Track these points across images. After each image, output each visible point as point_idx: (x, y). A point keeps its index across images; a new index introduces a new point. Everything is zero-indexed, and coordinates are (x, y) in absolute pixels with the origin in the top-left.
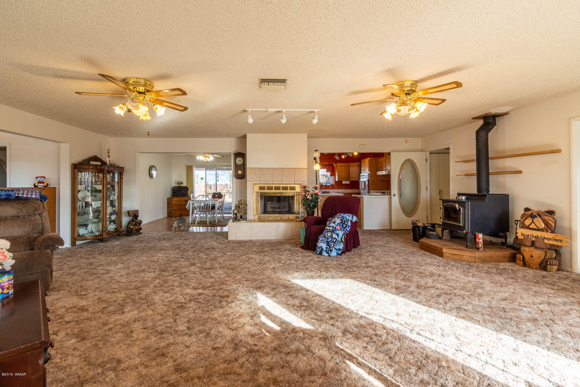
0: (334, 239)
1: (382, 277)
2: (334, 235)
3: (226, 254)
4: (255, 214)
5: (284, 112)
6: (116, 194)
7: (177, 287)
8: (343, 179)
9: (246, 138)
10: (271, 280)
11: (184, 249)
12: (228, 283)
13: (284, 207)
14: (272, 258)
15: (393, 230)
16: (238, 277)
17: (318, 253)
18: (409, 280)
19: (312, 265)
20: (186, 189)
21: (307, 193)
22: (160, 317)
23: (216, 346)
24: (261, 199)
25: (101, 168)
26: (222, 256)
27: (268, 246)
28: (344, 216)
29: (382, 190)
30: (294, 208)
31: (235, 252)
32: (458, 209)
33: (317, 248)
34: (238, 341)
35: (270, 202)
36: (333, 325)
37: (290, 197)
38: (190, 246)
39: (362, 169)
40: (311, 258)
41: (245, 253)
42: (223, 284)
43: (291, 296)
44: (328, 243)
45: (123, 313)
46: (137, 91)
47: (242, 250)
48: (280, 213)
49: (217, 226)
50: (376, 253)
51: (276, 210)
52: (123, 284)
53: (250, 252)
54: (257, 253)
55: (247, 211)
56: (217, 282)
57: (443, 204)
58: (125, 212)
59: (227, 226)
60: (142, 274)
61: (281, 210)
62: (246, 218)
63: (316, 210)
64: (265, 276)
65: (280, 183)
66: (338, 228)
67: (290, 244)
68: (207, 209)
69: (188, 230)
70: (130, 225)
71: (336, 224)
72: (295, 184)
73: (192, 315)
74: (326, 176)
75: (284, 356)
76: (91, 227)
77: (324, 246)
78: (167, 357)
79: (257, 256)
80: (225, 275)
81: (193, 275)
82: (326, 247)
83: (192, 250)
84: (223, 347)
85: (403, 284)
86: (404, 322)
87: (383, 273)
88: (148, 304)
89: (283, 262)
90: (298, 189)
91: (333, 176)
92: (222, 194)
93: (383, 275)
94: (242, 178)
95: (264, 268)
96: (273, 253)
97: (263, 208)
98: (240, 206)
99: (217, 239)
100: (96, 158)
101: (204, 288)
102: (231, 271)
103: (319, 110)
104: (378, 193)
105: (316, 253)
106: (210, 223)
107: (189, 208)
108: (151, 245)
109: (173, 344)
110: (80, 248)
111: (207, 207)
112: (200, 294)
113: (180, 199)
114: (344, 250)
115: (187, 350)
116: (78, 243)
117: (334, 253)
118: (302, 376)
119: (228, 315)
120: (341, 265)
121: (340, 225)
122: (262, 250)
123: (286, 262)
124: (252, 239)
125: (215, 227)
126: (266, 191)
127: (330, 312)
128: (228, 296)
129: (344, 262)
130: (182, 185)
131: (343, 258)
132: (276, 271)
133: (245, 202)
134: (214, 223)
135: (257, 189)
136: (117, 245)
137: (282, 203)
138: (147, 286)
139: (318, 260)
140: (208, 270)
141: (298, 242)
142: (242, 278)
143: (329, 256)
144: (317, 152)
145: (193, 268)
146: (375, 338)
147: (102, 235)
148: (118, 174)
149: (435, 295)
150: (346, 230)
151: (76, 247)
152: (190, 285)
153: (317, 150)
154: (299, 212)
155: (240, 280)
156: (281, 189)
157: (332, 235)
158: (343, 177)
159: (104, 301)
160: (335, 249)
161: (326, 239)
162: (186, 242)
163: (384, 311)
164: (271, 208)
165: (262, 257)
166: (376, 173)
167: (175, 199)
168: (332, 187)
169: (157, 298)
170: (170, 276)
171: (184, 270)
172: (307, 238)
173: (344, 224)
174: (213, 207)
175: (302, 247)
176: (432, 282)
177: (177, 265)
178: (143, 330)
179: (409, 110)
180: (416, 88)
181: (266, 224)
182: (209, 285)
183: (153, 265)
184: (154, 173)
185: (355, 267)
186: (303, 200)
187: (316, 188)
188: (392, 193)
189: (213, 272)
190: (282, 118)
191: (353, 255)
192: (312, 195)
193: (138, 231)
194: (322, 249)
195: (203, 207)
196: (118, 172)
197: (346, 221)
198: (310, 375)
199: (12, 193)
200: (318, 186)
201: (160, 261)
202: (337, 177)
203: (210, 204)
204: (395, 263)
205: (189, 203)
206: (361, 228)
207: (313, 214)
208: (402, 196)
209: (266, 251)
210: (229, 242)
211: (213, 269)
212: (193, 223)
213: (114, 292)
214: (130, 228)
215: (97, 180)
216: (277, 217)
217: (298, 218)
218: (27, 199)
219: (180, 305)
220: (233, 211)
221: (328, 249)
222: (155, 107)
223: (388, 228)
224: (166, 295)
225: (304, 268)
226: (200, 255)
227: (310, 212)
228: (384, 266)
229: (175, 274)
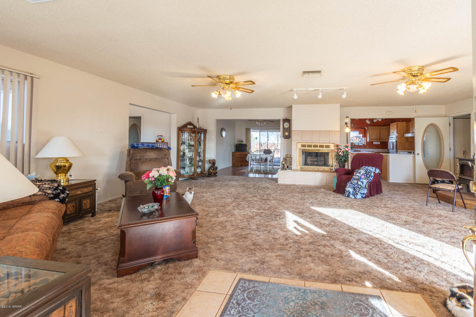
0: (359, 185)
1: (396, 214)
2: (359, 182)
3: (277, 192)
4: (298, 165)
5: (320, 90)
6: (202, 149)
7: (247, 208)
8: (374, 140)
9: (292, 107)
10: (309, 209)
11: (248, 187)
12: (279, 208)
13: (321, 161)
14: (311, 197)
15: (417, 184)
16: (286, 206)
17: (346, 195)
18: (418, 218)
19: (340, 203)
20: (245, 145)
21: (340, 150)
22: (240, 221)
23: (274, 237)
24: (303, 154)
25: (194, 130)
26: (274, 193)
27: (308, 189)
28: (368, 168)
29: (409, 150)
30: (328, 162)
31: (284, 191)
32: (471, 166)
33: (346, 192)
34: (288, 237)
35: (309, 156)
36: (350, 236)
37: (326, 153)
38: (251, 186)
39: (391, 132)
40: (340, 199)
41: (291, 192)
42: (277, 209)
43: (323, 219)
44: (354, 188)
45: (218, 217)
46: (225, 83)
47: (289, 190)
48: (317, 165)
49: (268, 174)
50: (396, 199)
51: (314, 163)
52: (214, 204)
53: (294, 192)
54: (299, 193)
55: (292, 162)
56: (272, 207)
57: (459, 162)
58: (207, 161)
59: (277, 174)
60: (224, 200)
61: (319, 163)
62: (291, 168)
63: (346, 164)
64: (305, 207)
65: (318, 142)
66: (363, 177)
67: (325, 188)
68: (261, 161)
69: (248, 176)
70: (210, 170)
71: (361, 174)
72: (329, 143)
73: (258, 222)
74: (359, 138)
75: (316, 246)
76: (187, 169)
77: (351, 190)
78: (247, 239)
79: (299, 195)
80: (277, 204)
81: (256, 202)
82: (353, 191)
83: (253, 188)
84: (279, 239)
85: (411, 220)
86: (404, 240)
87: (398, 212)
88: (231, 215)
89: (319, 199)
90: (332, 147)
91: (365, 137)
92: (271, 150)
93: (397, 213)
94: (288, 138)
95: (305, 202)
96: (312, 194)
97: (304, 161)
98: (287, 159)
99: (270, 182)
100: (190, 124)
101: (264, 210)
102: (281, 202)
103: (347, 88)
104: (405, 152)
105: (345, 196)
106: (264, 171)
107: (249, 160)
108: (225, 183)
109: (250, 234)
110: (182, 182)
111: (261, 159)
112: (262, 213)
113: (241, 153)
114: (368, 195)
115: (258, 237)
116: (180, 179)
117: (359, 196)
118: (327, 256)
119: (281, 225)
120: (364, 204)
121: (364, 175)
122: (303, 191)
123: (321, 199)
124: (295, 184)
125: (267, 175)
126: (307, 148)
127: (350, 229)
128: (280, 215)
129: (367, 203)
130: (243, 143)
131: (366, 201)
132: (313, 204)
133: (291, 156)
134: (266, 172)
135: (299, 146)
136: (204, 182)
137: (319, 158)
138: (229, 206)
139: (346, 200)
140: (265, 201)
141: (331, 188)
142: (289, 207)
143: (355, 198)
144: (347, 118)
145: (255, 199)
146: (379, 245)
147: (194, 175)
148: (204, 134)
149: (436, 228)
150: (370, 179)
151: (179, 182)
152: (255, 207)
153: (348, 117)
154: (333, 165)
155: (287, 207)
156: (318, 147)
157: (358, 182)
158: (374, 138)
159: (206, 211)
160: (360, 193)
161: (353, 185)
162: (248, 183)
163: (391, 233)
164: (311, 161)
165: (303, 196)
166: (404, 135)
167: (238, 153)
168: (364, 147)
169: (236, 212)
170: (241, 202)
171: (250, 199)
172: (338, 185)
173: (368, 174)
174: (266, 160)
175: (334, 191)
176: (438, 221)
177: (245, 196)
178: (231, 226)
179: (417, 88)
180: (423, 71)
181: (306, 173)
182: (267, 208)
183: (229, 195)
184: (224, 134)
185: (375, 206)
186: (336, 155)
187: (347, 147)
188: (416, 153)
189: (269, 202)
190: (319, 94)
191: (375, 199)
192: (343, 152)
193: (215, 174)
194: (350, 193)
195: (258, 159)
196: (203, 133)
197: (370, 172)
198: (332, 256)
199: (154, 145)
200: (349, 145)
201: (233, 193)
202: (368, 138)
203: (264, 157)
204: (410, 206)
205: (249, 156)
206: (388, 181)
207: (344, 166)
208: (425, 155)
209: (306, 192)
210: (278, 185)
211: (269, 200)
212: (251, 171)
213: (209, 207)
214: (210, 171)
215: (192, 138)
216: (315, 168)
217: (332, 170)
218: (161, 149)
219: (250, 217)
220: (282, 162)
221: (354, 193)
222: (235, 92)
223: (413, 182)
224: (241, 211)
225: (334, 204)
226: (259, 191)
227: (341, 166)
228: (400, 208)
229: (244, 201)
